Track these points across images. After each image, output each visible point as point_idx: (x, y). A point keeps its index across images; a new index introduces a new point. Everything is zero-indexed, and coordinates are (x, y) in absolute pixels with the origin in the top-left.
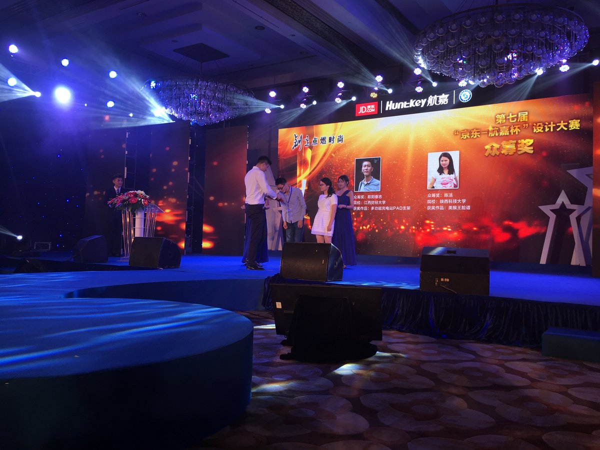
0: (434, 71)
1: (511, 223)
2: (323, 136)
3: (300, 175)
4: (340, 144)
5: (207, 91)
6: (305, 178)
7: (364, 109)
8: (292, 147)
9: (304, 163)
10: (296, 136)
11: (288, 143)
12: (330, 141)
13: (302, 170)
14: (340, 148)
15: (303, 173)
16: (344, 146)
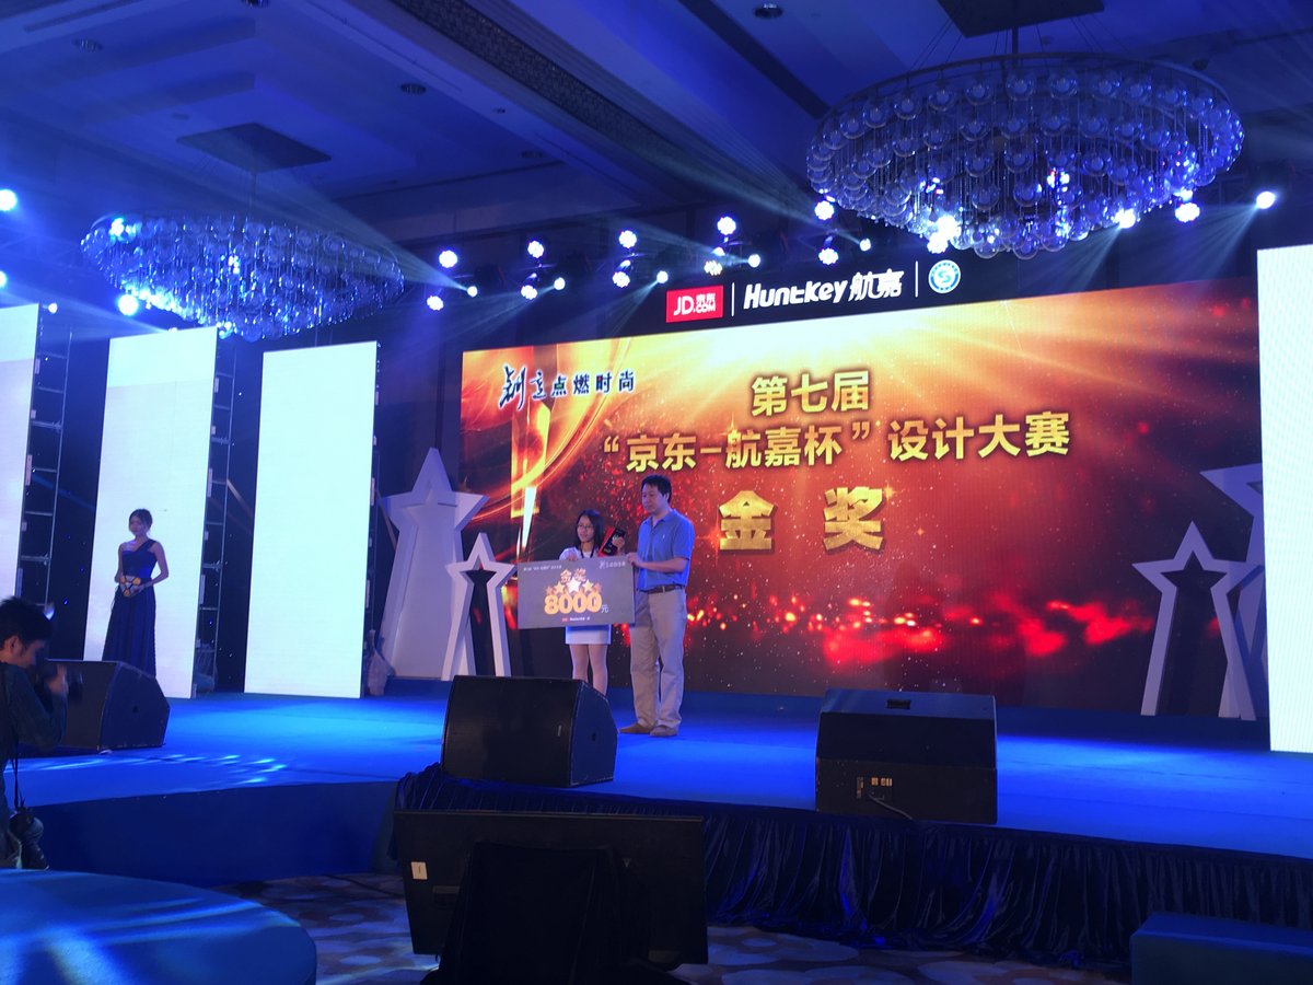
0: (863, 212)
1: (1065, 607)
2: (580, 373)
3: (519, 476)
4: (625, 394)
5: (268, 250)
6: (534, 482)
7: (688, 305)
8: (497, 401)
9: (531, 444)
10: (510, 370)
11: (486, 389)
12: (599, 386)
13: (525, 462)
14: (625, 403)
15: (529, 469)
16: (637, 399)
